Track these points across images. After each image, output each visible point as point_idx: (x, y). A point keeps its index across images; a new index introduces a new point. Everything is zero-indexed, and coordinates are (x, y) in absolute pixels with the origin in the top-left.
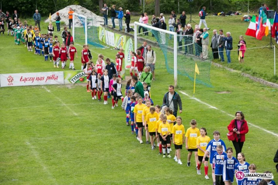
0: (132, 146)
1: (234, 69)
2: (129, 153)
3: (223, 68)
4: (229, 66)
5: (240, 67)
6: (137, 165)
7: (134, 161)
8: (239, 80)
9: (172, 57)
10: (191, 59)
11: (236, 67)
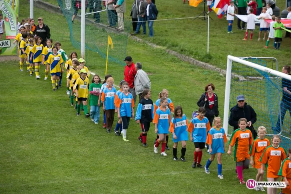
0: (23, 141)
1: (157, 45)
2: (19, 149)
3: (144, 43)
4: (151, 41)
5: (164, 42)
6: (30, 165)
7: (26, 160)
8: (163, 58)
9: (79, 27)
10: (104, 30)
11: (160, 41)
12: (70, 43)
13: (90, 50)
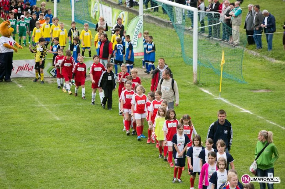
0: (134, 163)
1: (276, 59)
2: (129, 172)
3: (261, 58)
4: (269, 55)
7: (137, 183)
8: (283, 73)
9: (191, 42)
10: (217, 45)
11: (279, 56)
12: (182, 59)
13: (203, 66)
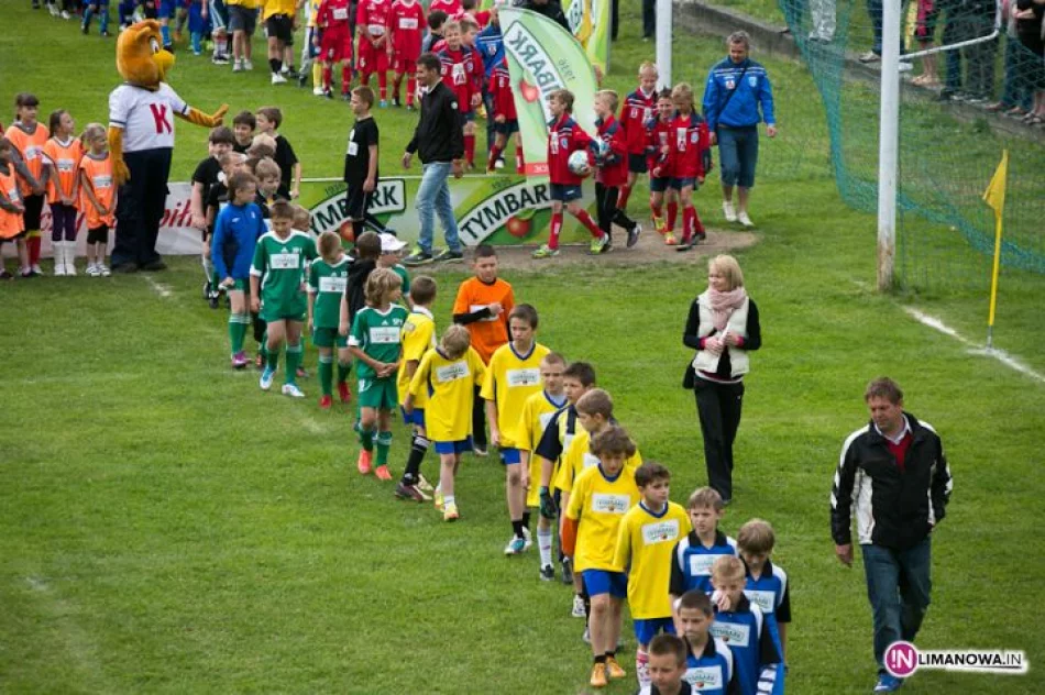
10: (982, 127)
12: (831, 187)
13: (920, 217)
